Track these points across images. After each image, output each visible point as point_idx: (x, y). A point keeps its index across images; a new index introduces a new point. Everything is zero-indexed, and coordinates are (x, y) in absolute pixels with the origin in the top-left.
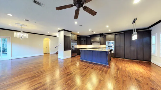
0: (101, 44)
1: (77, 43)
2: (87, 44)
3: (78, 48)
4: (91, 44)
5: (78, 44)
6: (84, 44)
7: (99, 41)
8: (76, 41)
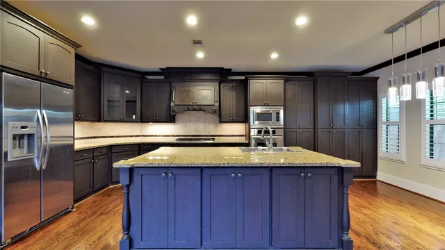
0: (221, 122)
1: (70, 115)
2: (144, 119)
3: (79, 145)
4: (171, 119)
5: (78, 118)
6: (126, 120)
7: (217, 104)
8: (68, 92)
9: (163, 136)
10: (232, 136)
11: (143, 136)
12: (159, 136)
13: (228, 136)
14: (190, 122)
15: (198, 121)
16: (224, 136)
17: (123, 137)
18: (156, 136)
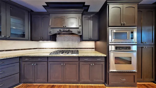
9: (50, 48)
10: (88, 48)
11: (39, 48)
12: (48, 48)
13: (85, 48)
14: (64, 41)
15: (68, 40)
16: (83, 48)
17: (22, 50)
18: (46, 48)
